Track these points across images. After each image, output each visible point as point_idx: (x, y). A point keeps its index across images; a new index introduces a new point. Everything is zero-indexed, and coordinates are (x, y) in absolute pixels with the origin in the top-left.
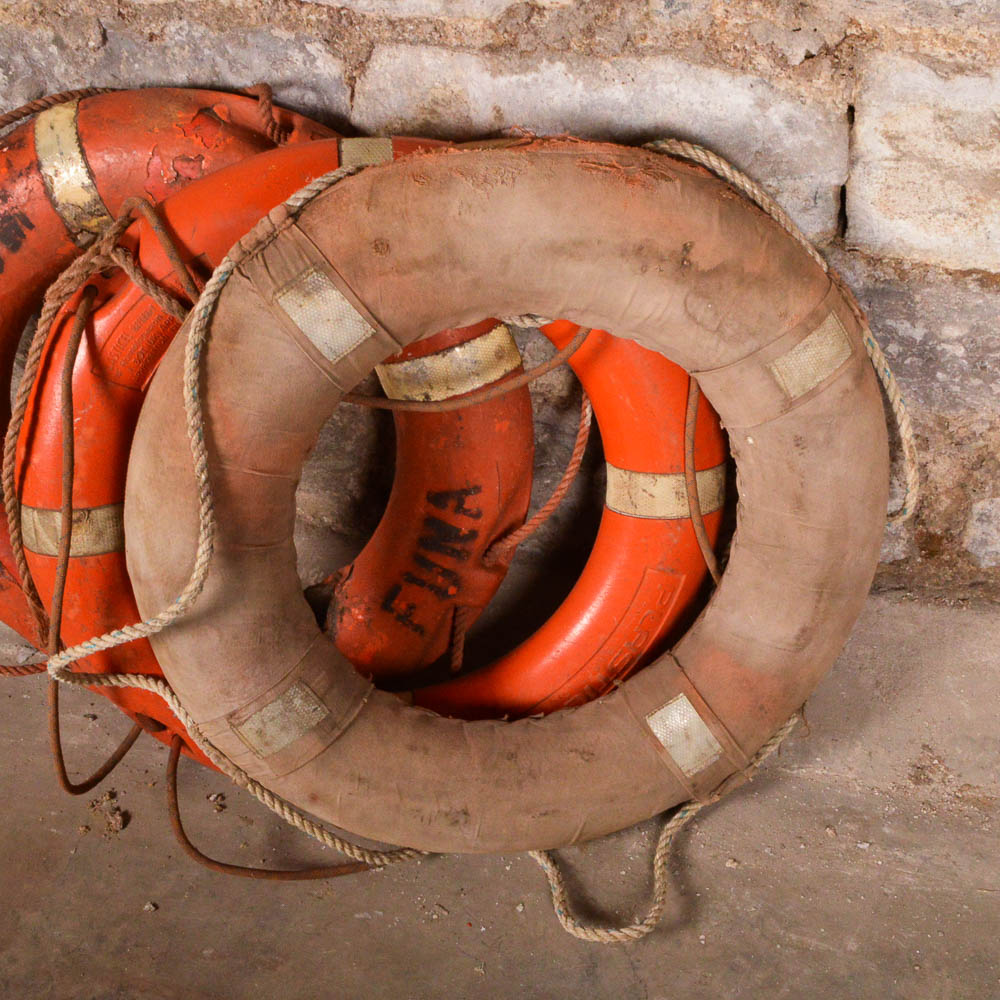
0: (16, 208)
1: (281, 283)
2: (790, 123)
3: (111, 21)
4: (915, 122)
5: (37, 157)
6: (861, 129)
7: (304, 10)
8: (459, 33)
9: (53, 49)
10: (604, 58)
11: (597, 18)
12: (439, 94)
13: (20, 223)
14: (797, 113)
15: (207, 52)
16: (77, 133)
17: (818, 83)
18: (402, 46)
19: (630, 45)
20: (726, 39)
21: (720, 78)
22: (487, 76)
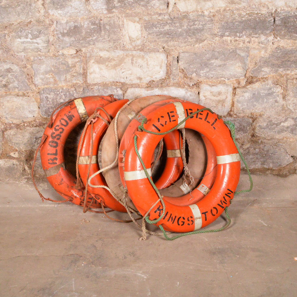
1: (128, 113)
2: (190, 95)
3: (85, 87)
4: (208, 94)
5: (76, 106)
6: (200, 95)
7: (118, 83)
8: (141, 86)
9: (75, 91)
10: (164, 87)
11: (163, 82)
12: (138, 95)
13: (72, 116)
14: (191, 94)
15: (101, 91)
17: (194, 89)
18: (133, 88)
19: (168, 85)
20: (181, 84)
21: (180, 89)
22: (146, 91)
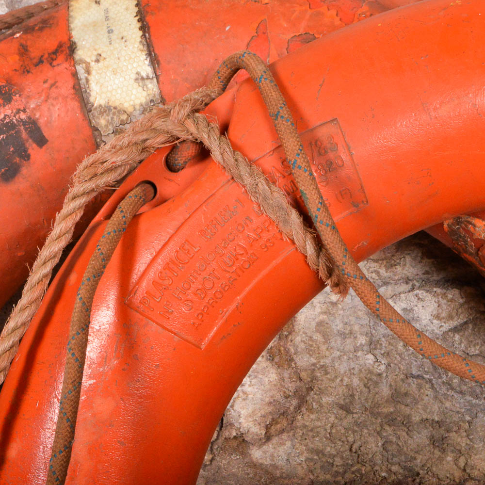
0: (24, 111)
5: (70, 37)
13: (24, 135)
16: (137, 5)
